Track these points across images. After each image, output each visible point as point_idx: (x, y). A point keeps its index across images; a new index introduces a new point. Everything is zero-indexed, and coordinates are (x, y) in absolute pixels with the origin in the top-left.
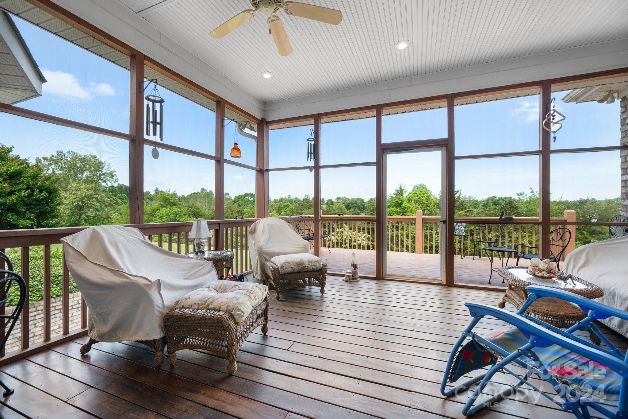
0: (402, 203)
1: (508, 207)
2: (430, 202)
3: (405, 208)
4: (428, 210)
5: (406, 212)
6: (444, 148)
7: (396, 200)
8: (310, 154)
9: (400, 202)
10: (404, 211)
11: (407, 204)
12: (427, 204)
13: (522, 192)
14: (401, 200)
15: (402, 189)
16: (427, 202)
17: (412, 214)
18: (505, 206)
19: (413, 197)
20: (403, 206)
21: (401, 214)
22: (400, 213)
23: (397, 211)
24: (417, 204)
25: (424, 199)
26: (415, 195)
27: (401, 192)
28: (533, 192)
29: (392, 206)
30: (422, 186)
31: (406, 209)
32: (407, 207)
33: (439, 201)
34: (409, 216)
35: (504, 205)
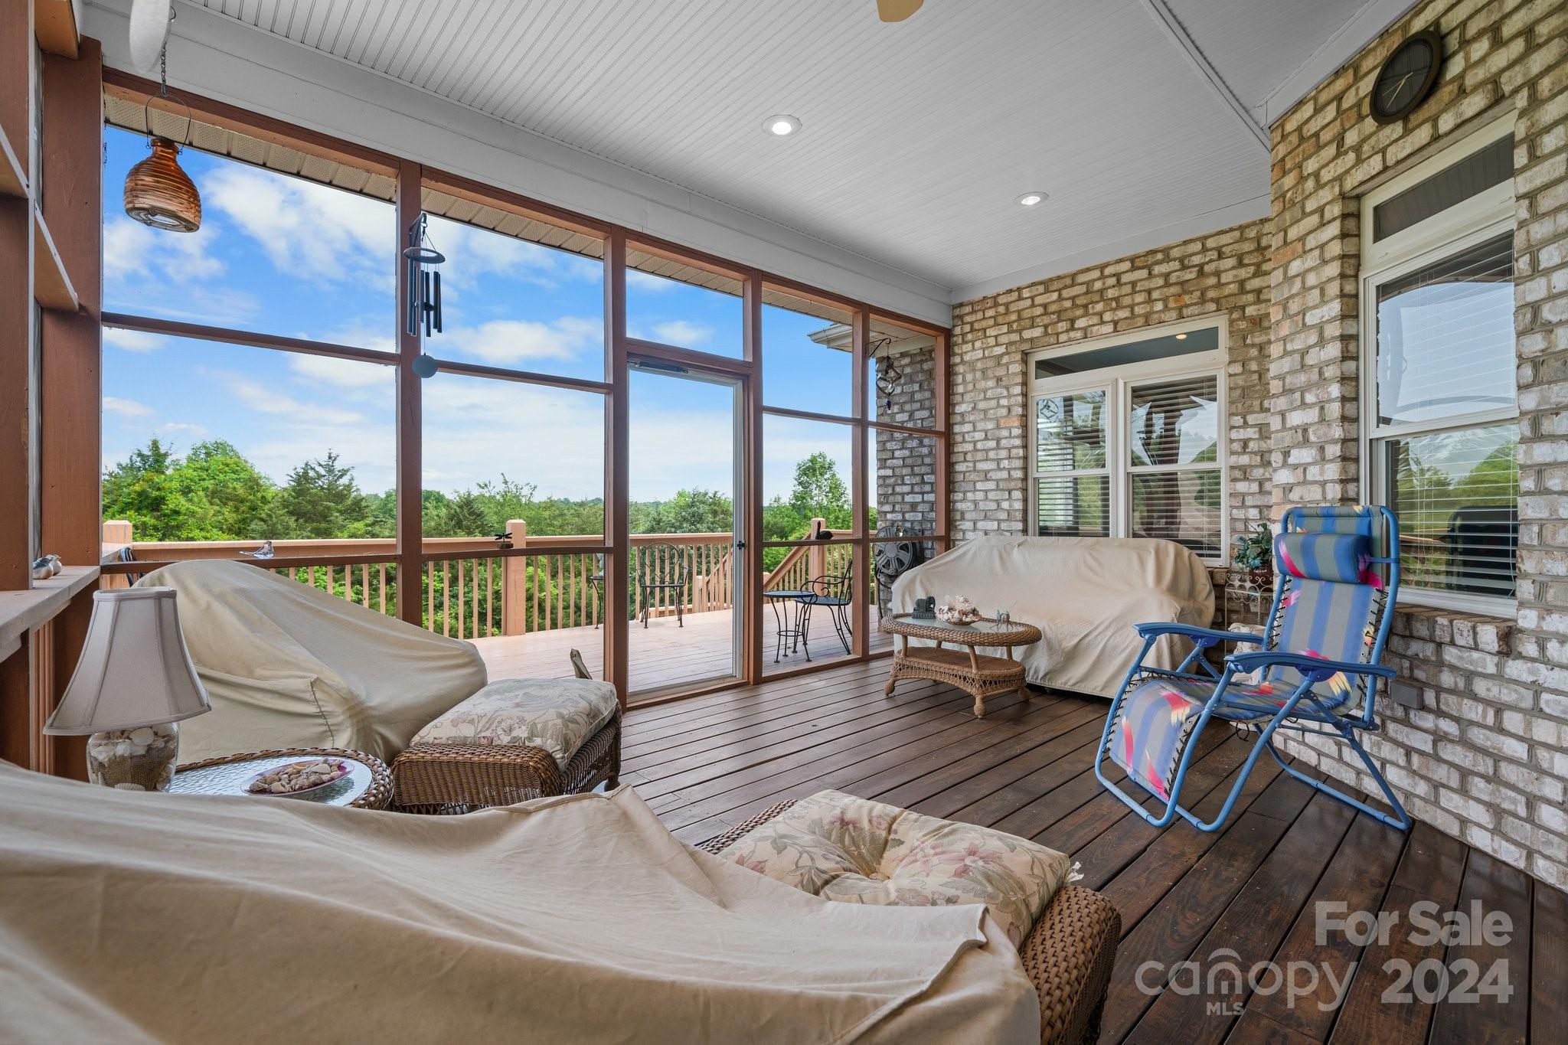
0: (163, 498)
1: (466, 512)
2: (263, 497)
3: (177, 513)
4: (262, 520)
5: (178, 527)
6: (740, 383)
7: (137, 488)
8: (432, 302)
9: (155, 493)
10: (173, 523)
11: (182, 500)
12: (252, 501)
13: (487, 483)
14: (159, 489)
15: (162, 451)
16: (251, 497)
17: (204, 534)
18: (458, 510)
19: (197, 479)
20: (166, 509)
21: (160, 534)
22: (156, 529)
23: (144, 524)
24: (217, 500)
25: (238, 485)
26: (204, 475)
27: (157, 461)
28: (506, 482)
29: (116, 508)
30: (221, 447)
31: (181, 518)
32: (183, 510)
33: (290, 494)
34: (192, 539)
35: (455, 507)
